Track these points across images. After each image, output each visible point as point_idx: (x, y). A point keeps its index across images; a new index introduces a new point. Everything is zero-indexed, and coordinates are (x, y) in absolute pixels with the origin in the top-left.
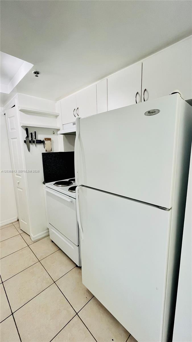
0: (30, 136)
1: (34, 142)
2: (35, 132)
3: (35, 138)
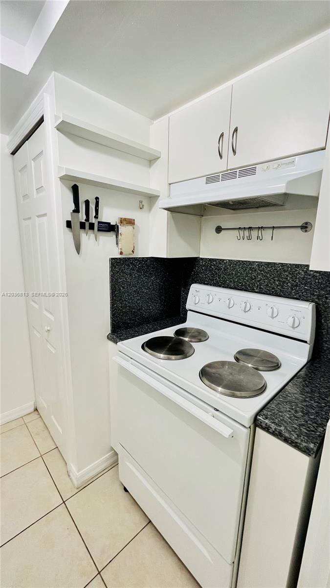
0: (82, 208)
1: (92, 226)
2: (97, 198)
3: (96, 217)
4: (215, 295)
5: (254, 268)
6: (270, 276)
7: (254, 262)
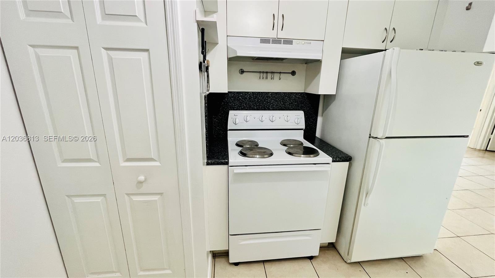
4: (251, 115)
5: (269, 96)
6: (278, 99)
7: (269, 92)
